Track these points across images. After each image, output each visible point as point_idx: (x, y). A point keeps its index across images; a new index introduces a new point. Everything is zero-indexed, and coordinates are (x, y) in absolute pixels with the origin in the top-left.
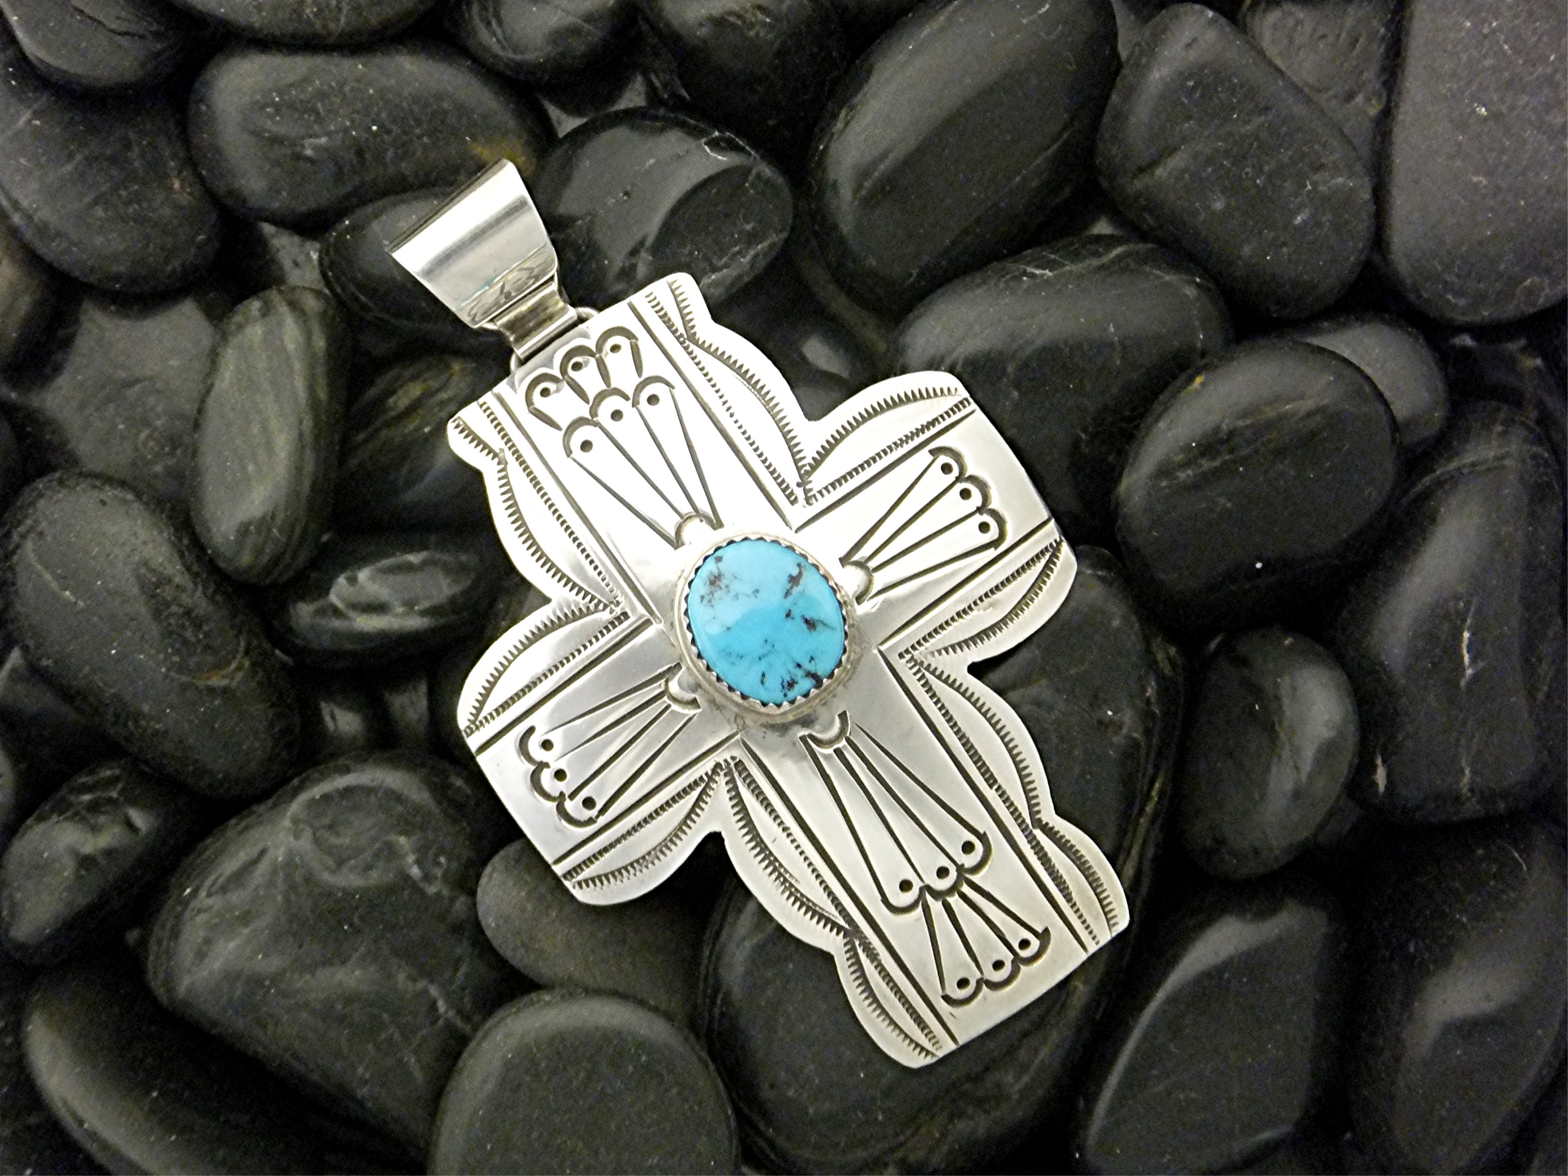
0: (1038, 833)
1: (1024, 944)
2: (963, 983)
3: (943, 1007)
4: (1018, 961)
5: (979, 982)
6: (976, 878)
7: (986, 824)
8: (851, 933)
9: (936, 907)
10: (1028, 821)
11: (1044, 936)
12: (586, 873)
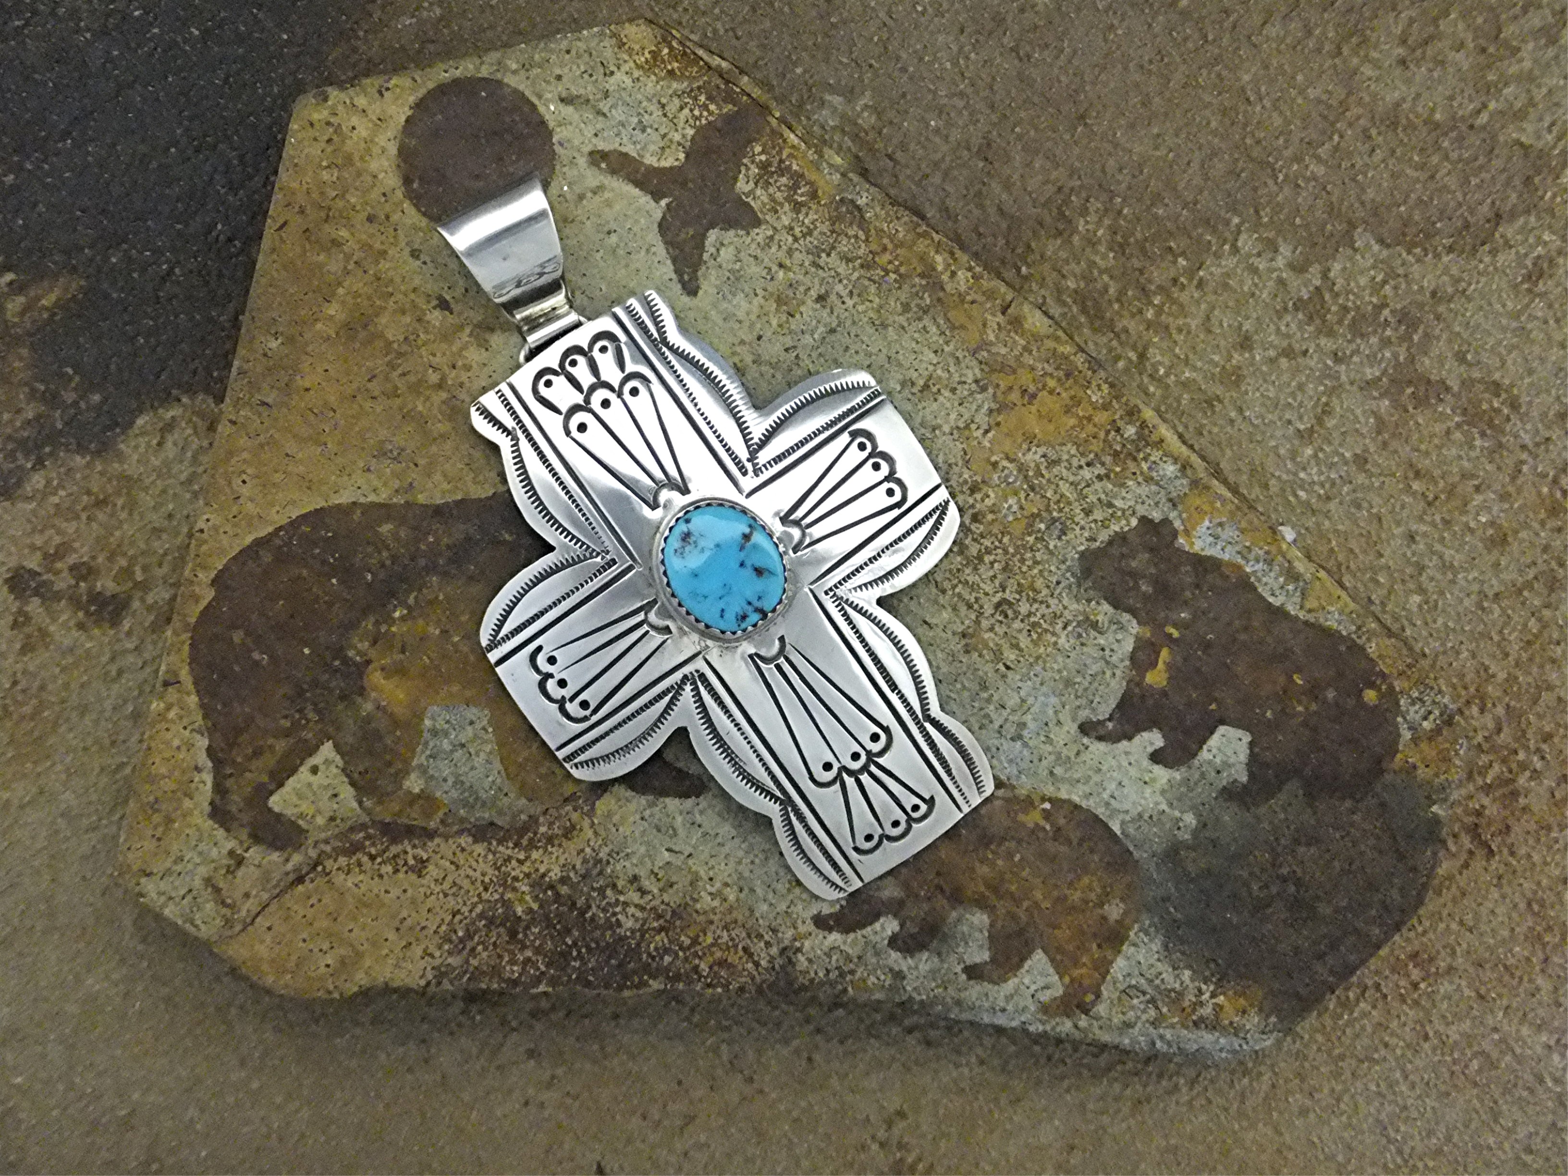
0: (928, 725)
1: (916, 808)
2: (869, 838)
3: (854, 856)
4: (910, 820)
5: (881, 837)
6: (880, 761)
7: (887, 718)
8: (786, 802)
9: (850, 781)
10: (920, 716)
11: (931, 802)
12: (582, 758)
